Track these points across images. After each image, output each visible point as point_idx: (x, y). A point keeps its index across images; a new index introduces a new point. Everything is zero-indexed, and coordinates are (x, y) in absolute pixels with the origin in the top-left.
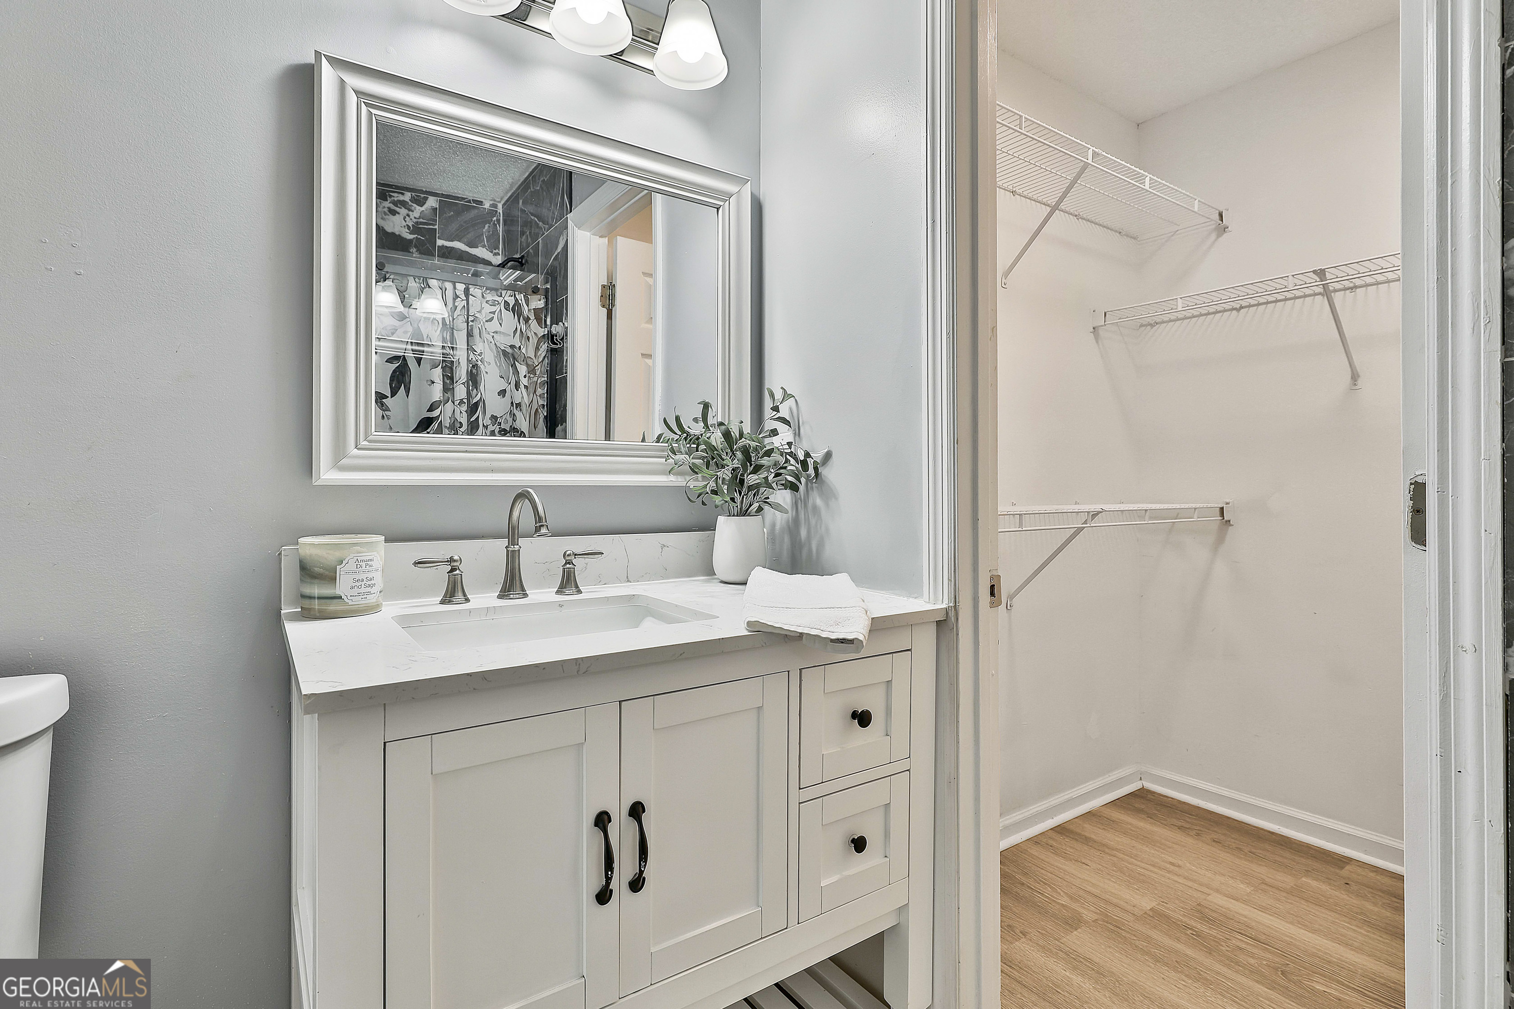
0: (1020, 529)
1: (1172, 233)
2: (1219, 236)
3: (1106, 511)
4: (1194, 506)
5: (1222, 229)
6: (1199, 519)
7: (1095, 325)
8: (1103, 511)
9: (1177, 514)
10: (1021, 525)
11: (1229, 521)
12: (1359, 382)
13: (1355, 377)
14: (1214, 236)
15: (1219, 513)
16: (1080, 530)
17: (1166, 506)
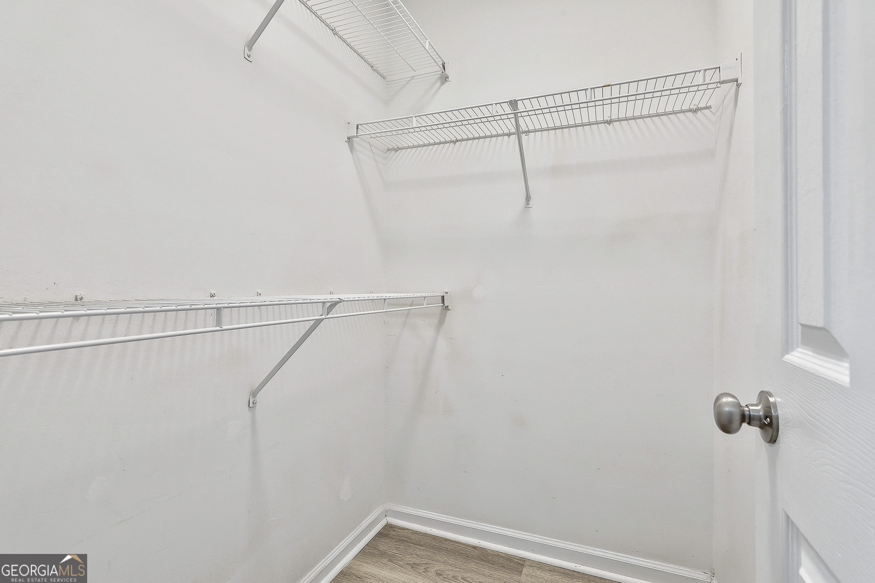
0: (218, 328)
1: (410, 79)
2: (442, 84)
3: (344, 301)
4: (424, 295)
5: (444, 79)
6: (427, 306)
7: (350, 135)
8: (341, 301)
9: (412, 302)
10: (219, 322)
11: (448, 307)
12: (531, 202)
13: (528, 198)
14: (438, 84)
15: (441, 300)
16: (318, 322)
17: (402, 295)
